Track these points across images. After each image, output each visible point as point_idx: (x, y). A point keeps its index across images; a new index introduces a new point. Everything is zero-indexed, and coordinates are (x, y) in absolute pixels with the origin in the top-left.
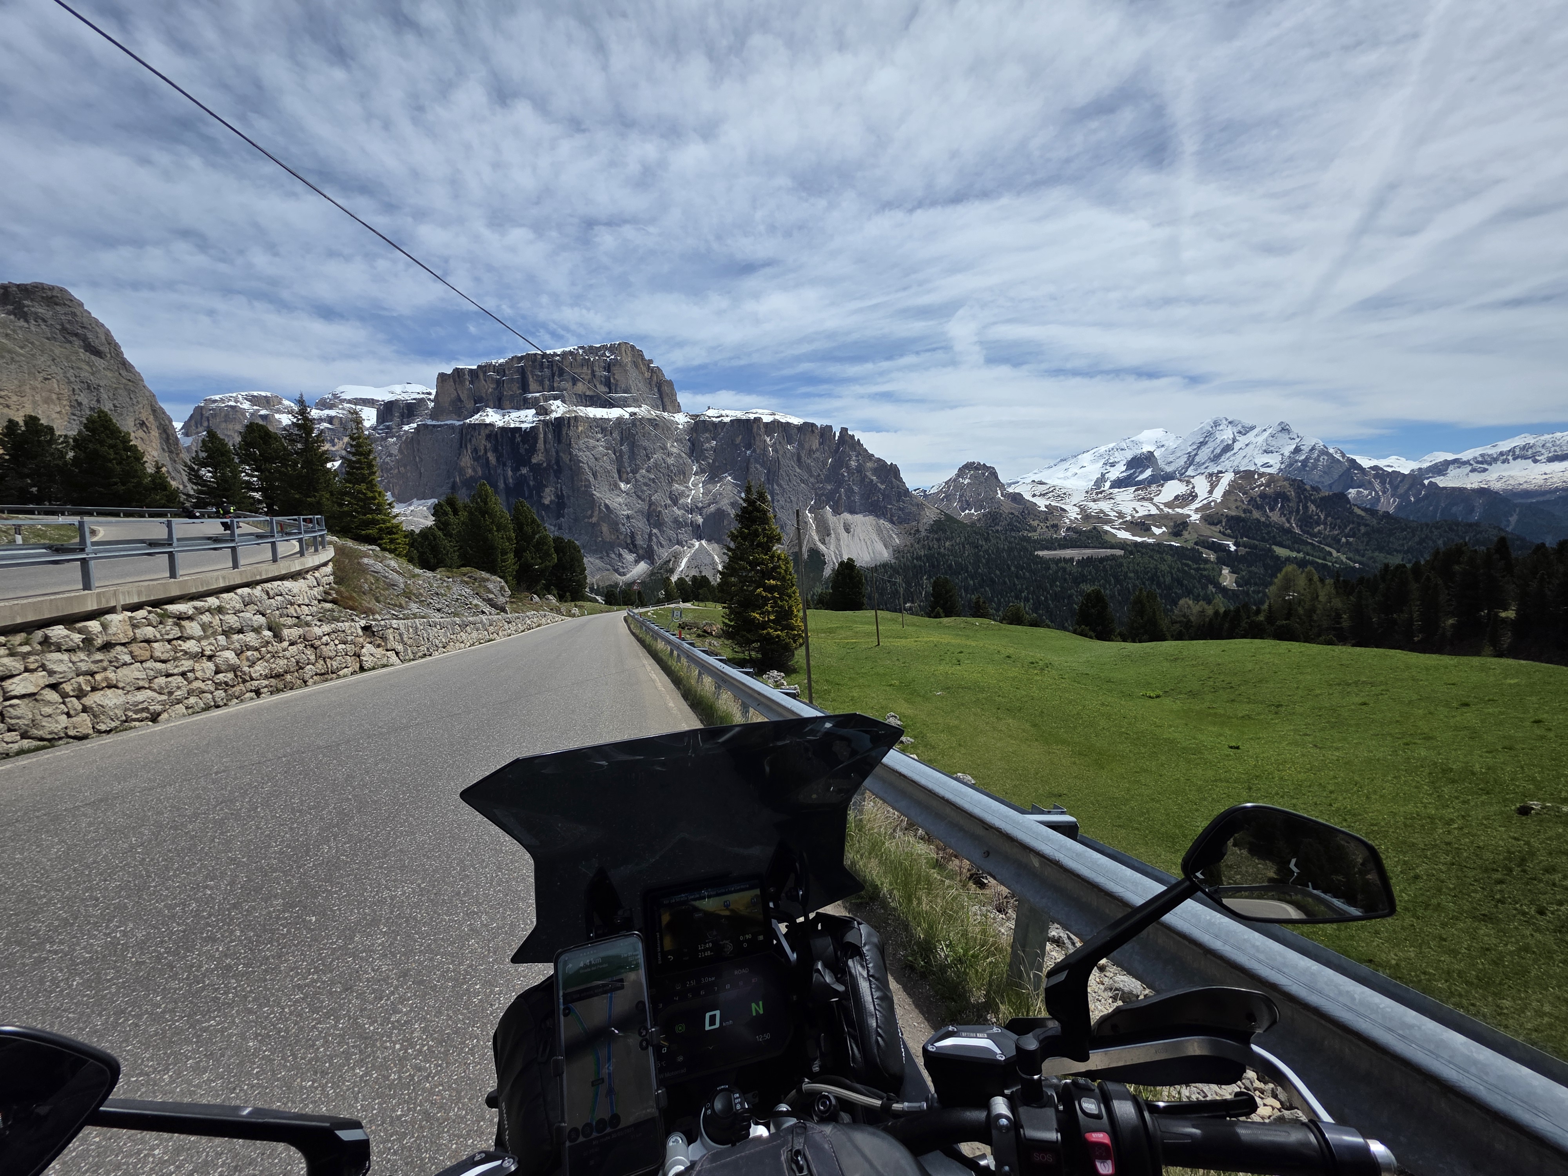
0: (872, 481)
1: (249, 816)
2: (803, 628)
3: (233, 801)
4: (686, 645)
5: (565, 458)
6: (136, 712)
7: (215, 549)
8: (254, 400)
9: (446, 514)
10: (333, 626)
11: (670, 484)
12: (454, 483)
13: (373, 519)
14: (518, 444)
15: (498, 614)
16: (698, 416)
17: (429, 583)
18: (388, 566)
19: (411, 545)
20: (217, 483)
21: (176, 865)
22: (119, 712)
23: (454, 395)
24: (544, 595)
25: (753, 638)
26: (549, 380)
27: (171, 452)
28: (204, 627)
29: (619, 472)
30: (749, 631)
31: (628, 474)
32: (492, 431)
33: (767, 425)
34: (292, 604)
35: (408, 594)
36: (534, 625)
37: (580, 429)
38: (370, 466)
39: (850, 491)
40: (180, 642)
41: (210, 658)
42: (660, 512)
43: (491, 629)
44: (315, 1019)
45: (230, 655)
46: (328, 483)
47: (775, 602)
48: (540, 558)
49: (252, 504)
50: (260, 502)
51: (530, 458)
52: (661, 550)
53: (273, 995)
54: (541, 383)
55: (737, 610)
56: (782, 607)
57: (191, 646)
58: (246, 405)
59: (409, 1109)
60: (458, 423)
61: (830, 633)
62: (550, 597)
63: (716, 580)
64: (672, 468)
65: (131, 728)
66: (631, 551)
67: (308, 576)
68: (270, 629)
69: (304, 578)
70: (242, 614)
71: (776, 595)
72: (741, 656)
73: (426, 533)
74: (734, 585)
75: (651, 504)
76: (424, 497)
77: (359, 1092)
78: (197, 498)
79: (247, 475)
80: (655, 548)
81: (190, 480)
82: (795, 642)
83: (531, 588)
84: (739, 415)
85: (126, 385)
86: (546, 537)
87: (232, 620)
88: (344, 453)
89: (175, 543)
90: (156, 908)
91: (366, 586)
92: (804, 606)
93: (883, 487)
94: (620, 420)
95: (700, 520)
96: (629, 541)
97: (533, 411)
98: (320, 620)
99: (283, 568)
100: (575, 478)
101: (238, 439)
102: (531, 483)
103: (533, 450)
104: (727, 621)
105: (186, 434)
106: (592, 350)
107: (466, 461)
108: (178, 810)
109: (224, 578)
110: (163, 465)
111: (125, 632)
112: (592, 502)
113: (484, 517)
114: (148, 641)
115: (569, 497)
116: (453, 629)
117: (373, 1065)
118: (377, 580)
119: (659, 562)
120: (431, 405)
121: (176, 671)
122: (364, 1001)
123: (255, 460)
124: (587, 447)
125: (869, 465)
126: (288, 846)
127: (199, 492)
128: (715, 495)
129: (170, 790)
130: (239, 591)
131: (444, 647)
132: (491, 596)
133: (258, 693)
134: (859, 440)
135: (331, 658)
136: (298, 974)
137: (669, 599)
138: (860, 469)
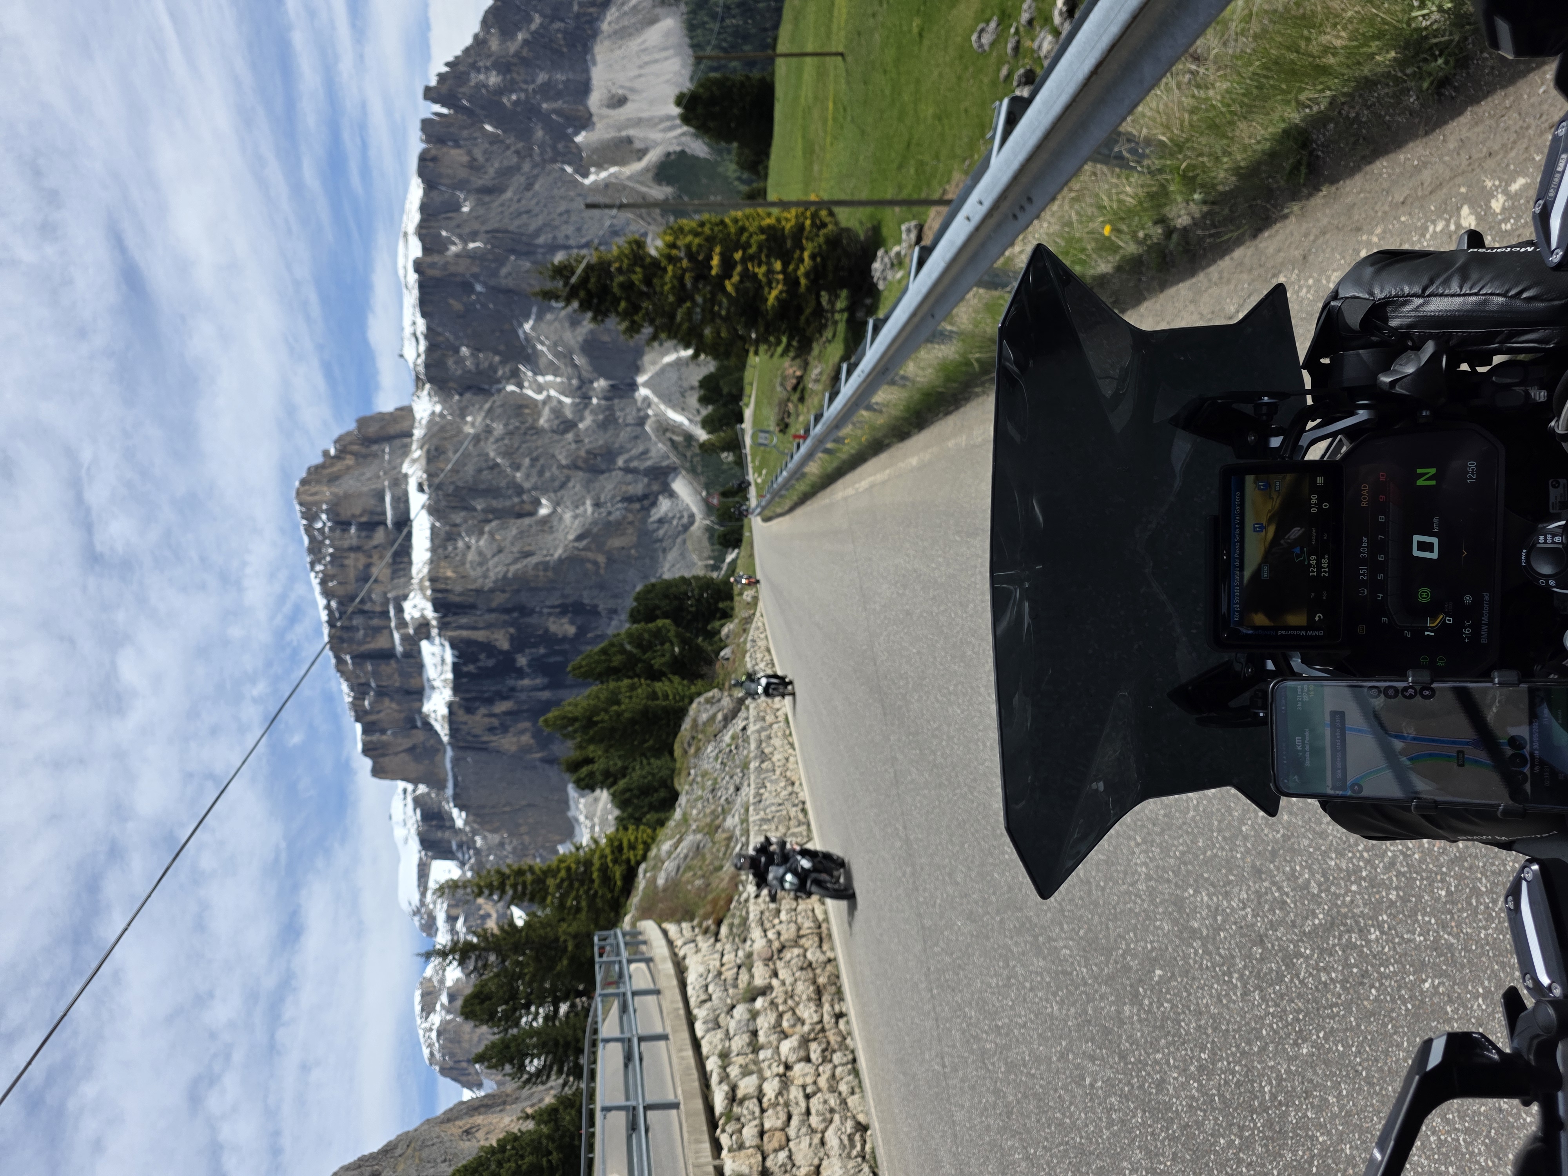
0: (526, 42)
1: (1007, 1035)
2: (801, 209)
3: (984, 1052)
4: (819, 429)
5: (499, 599)
6: (853, 1146)
7: (641, 1060)
8: (428, 1009)
9: (591, 774)
10: (753, 925)
11: (538, 432)
12: (544, 760)
13: (599, 870)
14: (479, 668)
15: (747, 708)
16: (418, 378)
17: (696, 800)
18: (669, 854)
19: (638, 821)
20: (547, 1054)
21: (1058, 1115)
22: (851, 1164)
23: (405, 757)
24: (721, 640)
25: (812, 304)
26: (371, 618)
27: (504, 1103)
28: (746, 1072)
29: (520, 515)
30: (800, 310)
31: (523, 502)
32: (460, 706)
33: (426, 250)
34: (720, 974)
35: (712, 829)
36: (768, 658)
37: (450, 573)
38: (520, 872)
39: (547, 91)
40: (765, 1100)
41: (788, 1067)
42: (588, 452)
43: (770, 719)
44: (1292, 981)
45: (786, 1047)
46: (544, 925)
47: (752, 258)
48: (662, 644)
49: (577, 1014)
50: (573, 1006)
51: (501, 652)
52: (653, 453)
53: (1248, 1024)
54: (376, 631)
55: (762, 329)
56: (760, 248)
57: (771, 1088)
58: (436, 1019)
59: (1443, 881)
60: (449, 753)
61: (812, 152)
62: (725, 631)
63: (708, 366)
64: (511, 427)
65: (873, 1152)
66: (654, 504)
67: (681, 953)
68: (754, 1000)
69: (684, 958)
70: (732, 1032)
71: (738, 256)
72: (841, 328)
73: (621, 801)
74: (718, 333)
75: (574, 466)
76: (565, 803)
77: (1402, 937)
78: (568, 1075)
79: (535, 1019)
80: (649, 463)
81: (543, 1083)
82: (824, 225)
83: (710, 660)
84: (411, 298)
85: (415, 1150)
86: (630, 635)
87: (739, 1042)
88: (501, 904)
89: (632, 1103)
90: (1108, 1138)
91: (698, 882)
92: (760, 205)
93: (537, 20)
94: (433, 510)
95: (601, 384)
96: (637, 506)
97: (424, 645)
98: (745, 941)
99: (669, 983)
100: (533, 585)
101: (484, 1029)
102: (542, 651)
103: (488, 648)
104: (780, 350)
105: (480, 1085)
106: (315, 549)
107: (508, 743)
108: (986, 1109)
109: (681, 1050)
110: (523, 1111)
111: (749, 1157)
112: (571, 561)
113: (596, 723)
114: (762, 1134)
115: (564, 596)
116: (767, 771)
117: (1371, 918)
118: (689, 868)
119: (674, 459)
120: (422, 789)
121: (803, 1104)
122: (1282, 922)
123: (515, 1010)
124: (481, 564)
125: (494, 44)
126: (1055, 994)
127: (560, 1072)
128: (557, 355)
129: (959, 1116)
130: (699, 1033)
131: (793, 784)
132: (720, 716)
133: (839, 1016)
134: (447, 64)
135: (799, 929)
136: (1227, 995)
137: (735, 445)
138: (503, 66)
